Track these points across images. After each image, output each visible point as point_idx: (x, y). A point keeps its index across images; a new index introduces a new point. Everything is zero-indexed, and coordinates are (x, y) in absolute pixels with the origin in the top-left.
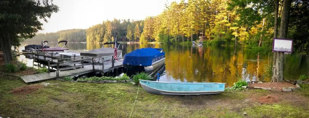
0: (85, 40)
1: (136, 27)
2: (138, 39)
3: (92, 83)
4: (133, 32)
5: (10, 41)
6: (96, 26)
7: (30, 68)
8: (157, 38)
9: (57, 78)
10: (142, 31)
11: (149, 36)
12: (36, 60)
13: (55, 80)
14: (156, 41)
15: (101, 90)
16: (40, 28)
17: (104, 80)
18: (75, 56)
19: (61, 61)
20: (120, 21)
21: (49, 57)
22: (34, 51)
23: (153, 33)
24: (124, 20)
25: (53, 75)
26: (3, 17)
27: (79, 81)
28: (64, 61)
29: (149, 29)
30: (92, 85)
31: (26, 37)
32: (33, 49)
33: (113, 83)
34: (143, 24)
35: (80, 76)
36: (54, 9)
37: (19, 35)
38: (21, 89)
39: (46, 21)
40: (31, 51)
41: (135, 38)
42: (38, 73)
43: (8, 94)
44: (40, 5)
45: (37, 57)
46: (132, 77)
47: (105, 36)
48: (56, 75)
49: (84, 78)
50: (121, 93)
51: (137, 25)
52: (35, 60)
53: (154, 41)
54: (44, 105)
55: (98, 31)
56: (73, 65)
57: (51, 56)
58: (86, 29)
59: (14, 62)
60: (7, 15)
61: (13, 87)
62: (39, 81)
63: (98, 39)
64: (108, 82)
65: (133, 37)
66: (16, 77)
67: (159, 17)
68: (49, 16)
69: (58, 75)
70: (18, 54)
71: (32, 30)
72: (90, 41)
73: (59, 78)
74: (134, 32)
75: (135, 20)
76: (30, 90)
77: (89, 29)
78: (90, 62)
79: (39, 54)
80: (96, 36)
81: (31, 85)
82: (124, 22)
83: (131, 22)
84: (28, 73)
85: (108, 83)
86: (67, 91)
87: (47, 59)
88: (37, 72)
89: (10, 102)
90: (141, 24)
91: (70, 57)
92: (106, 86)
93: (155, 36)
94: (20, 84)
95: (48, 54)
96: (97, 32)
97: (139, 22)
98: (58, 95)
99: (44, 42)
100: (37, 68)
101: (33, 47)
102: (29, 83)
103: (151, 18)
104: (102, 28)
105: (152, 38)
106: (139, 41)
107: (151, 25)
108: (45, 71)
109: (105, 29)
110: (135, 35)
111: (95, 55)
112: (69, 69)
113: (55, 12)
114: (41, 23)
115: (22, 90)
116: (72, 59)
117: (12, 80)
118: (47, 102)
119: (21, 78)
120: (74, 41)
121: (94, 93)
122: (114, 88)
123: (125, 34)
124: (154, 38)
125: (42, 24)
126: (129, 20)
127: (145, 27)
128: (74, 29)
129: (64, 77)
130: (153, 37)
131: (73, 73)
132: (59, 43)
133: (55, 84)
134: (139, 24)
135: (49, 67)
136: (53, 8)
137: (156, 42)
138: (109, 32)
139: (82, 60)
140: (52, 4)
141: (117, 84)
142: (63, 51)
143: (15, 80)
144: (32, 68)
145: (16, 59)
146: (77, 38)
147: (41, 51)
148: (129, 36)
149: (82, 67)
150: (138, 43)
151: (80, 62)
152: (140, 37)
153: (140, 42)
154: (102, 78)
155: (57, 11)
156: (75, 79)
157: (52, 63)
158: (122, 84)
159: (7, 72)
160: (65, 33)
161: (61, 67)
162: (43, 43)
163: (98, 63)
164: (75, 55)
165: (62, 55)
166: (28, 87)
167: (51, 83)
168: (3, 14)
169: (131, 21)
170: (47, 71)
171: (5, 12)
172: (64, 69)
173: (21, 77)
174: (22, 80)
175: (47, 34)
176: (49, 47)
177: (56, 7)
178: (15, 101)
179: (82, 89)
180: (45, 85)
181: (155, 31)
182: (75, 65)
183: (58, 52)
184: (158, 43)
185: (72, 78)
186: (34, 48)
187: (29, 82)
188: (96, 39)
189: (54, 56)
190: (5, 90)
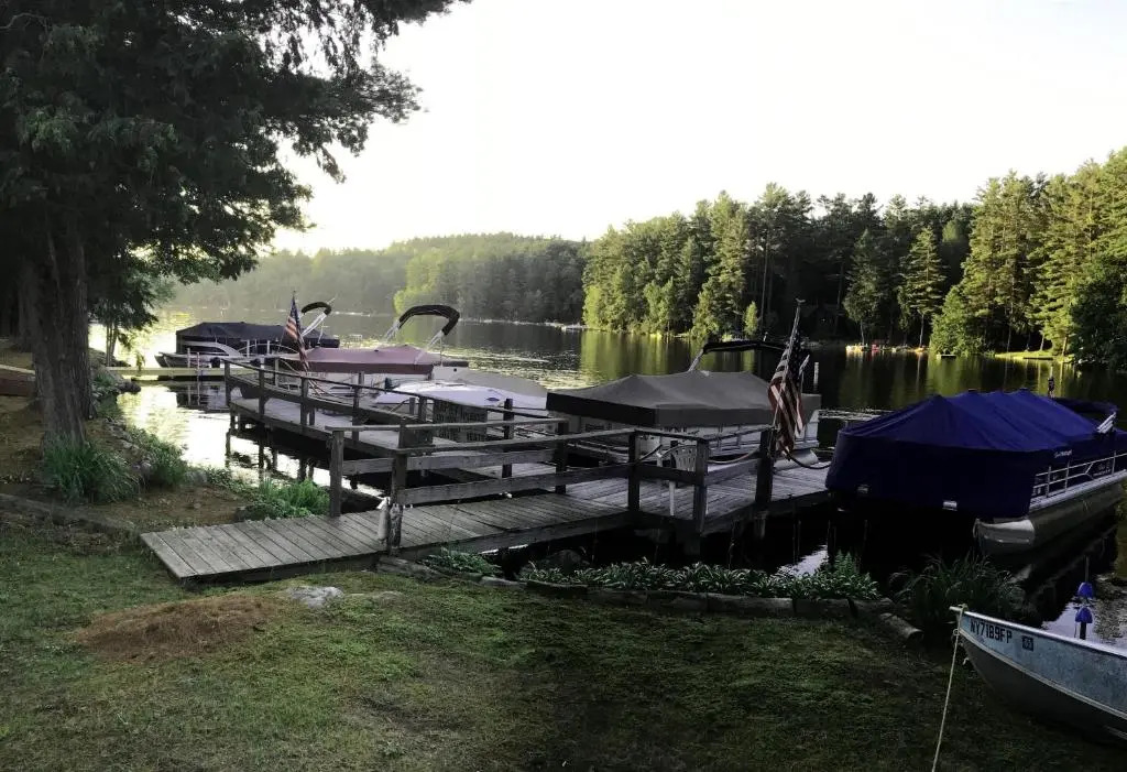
0: (575, 313)
1: (915, 249)
2: (919, 331)
3: (623, 604)
4: (889, 281)
5: (83, 293)
6: (649, 227)
7: (207, 473)
8: (1058, 322)
9: (387, 553)
10: (955, 276)
11: (998, 311)
12: (248, 426)
13: (373, 568)
14: (1048, 345)
15: (691, 661)
16: (289, 218)
17: (703, 588)
18: (508, 410)
19: (416, 440)
20: (804, 202)
21: (335, 410)
22: (237, 363)
23: (1034, 291)
24: (839, 201)
25: (362, 532)
26: (56, 131)
27: (532, 587)
28: (437, 442)
29: (1002, 261)
30: (627, 621)
31: (189, 270)
32: (232, 354)
33: (764, 612)
34: (965, 229)
35: (538, 552)
36: (384, 96)
37: (143, 253)
38: (145, 624)
39: (332, 169)
40: (216, 363)
41: (903, 323)
42: (258, 514)
43: (58, 654)
44: (304, 68)
45: (254, 404)
46: (899, 584)
47: (703, 297)
48: (381, 534)
49: (568, 570)
50: (833, 688)
51: (926, 237)
52: (242, 424)
53: (1035, 348)
54: (303, 750)
55: (663, 264)
56: (498, 469)
57: (350, 403)
58: (584, 244)
59: (104, 433)
60: (85, 120)
61: (88, 601)
62: (267, 570)
63: (660, 310)
64: (730, 603)
65: (888, 309)
66: (112, 534)
67: (1092, 186)
68: (354, 141)
69: (399, 533)
70: (128, 377)
71: (240, 229)
72: (605, 322)
73: (403, 552)
74: (901, 281)
75: (912, 204)
76: (206, 628)
77: (605, 245)
78: (612, 461)
79: (268, 386)
80: (650, 292)
81: (214, 598)
82: (834, 215)
83: (881, 214)
84: (191, 507)
85: (733, 610)
86: (459, 649)
87: (323, 422)
88: (252, 510)
89: (71, 711)
90: (950, 233)
91: (478, 413)
92: (718, 633)
93: (1042, 314)
94: (137, 583)
95: (326, 388)
96: (654, 264)
97: (935, 218)
98: (397, 677)
99: (304, 310)
100: (252, 476)
101: (232, 335)
102: (200, 583)
103: (1032, 190)
104: (690, 242)
105: (1018, 327)
106: (926, 342)
107: (1023, 238)
108: (310, 503)
109: (705, 251)
110: (905, 299)
111: (646, 417)
112: (471, 494)
113: (389, 120)
114: (300, 181)
115: (152, 629)
116: (491, 432)
117: (85, 553)
118: (323, 724)
119: (145, 545)
120: (497, 314)
121: (647, 680)
122: (775, 648)
123: (836, 291)
124: (1040, 327)
125: (305, 193)
126: (870, 199)
127: (980, 251)
128: (506, 238)
129: (431, 545)
130: (1029, 315)
131: (498, 522)
132: (403, 319)
133: (376, 596)
134: (938, 232)
135: (335, 480)
136: (376, 88)
137: (1048, 354)
138: (729, 270)
139: (560, 444)
140: (376, 67)
141: (791, 623)
142: (425, 370)
143: (106, 555)
144: (224, 476)
145: (119, 413)
146: (522, 292)
147: (282, 364)
148: (863, 306)
149: (552, 489)
150: (918, 351)
151: (542, 455)
152: (939, 312)
153: (932, 347)
154: (691, 578)
155: (402, 115)
156: (509, 564)
157: (356, 451)
158: (829, 625)
159: (54, 494)
160: (438, 257)
161: (415, 480)
162: (300, 315)
163: (667, 473)
164: (508, 403)
165: (423, 398)
166: (195, 610)
167: (347, 588)
168: (60, 114)
169: (882, 209)
170: (321, 499)
171: (70, 98)
172: (439, 493)
173: (144, 536)
174: (155, 555)
175: (325, 255)
176: (334, 344)
177: (401, 87)
178: (104, 704)
179: (561, 645)
180: (312, 602)
181: (1048, 275)
182: (507, 471)
183: (393, 377)
184: (1062, 360)
185: (490, 559)
186: (238, 346)
187: (201, 572)
188: (648, 313)
189: (365, 403)
190: (35, 620)
